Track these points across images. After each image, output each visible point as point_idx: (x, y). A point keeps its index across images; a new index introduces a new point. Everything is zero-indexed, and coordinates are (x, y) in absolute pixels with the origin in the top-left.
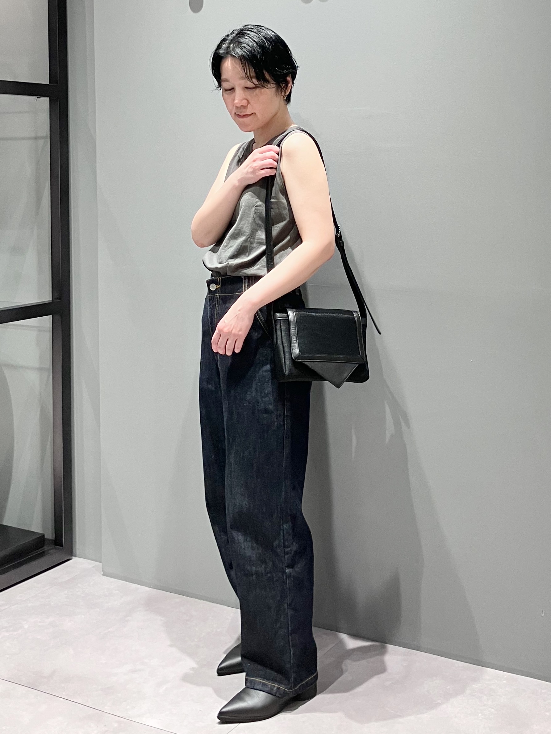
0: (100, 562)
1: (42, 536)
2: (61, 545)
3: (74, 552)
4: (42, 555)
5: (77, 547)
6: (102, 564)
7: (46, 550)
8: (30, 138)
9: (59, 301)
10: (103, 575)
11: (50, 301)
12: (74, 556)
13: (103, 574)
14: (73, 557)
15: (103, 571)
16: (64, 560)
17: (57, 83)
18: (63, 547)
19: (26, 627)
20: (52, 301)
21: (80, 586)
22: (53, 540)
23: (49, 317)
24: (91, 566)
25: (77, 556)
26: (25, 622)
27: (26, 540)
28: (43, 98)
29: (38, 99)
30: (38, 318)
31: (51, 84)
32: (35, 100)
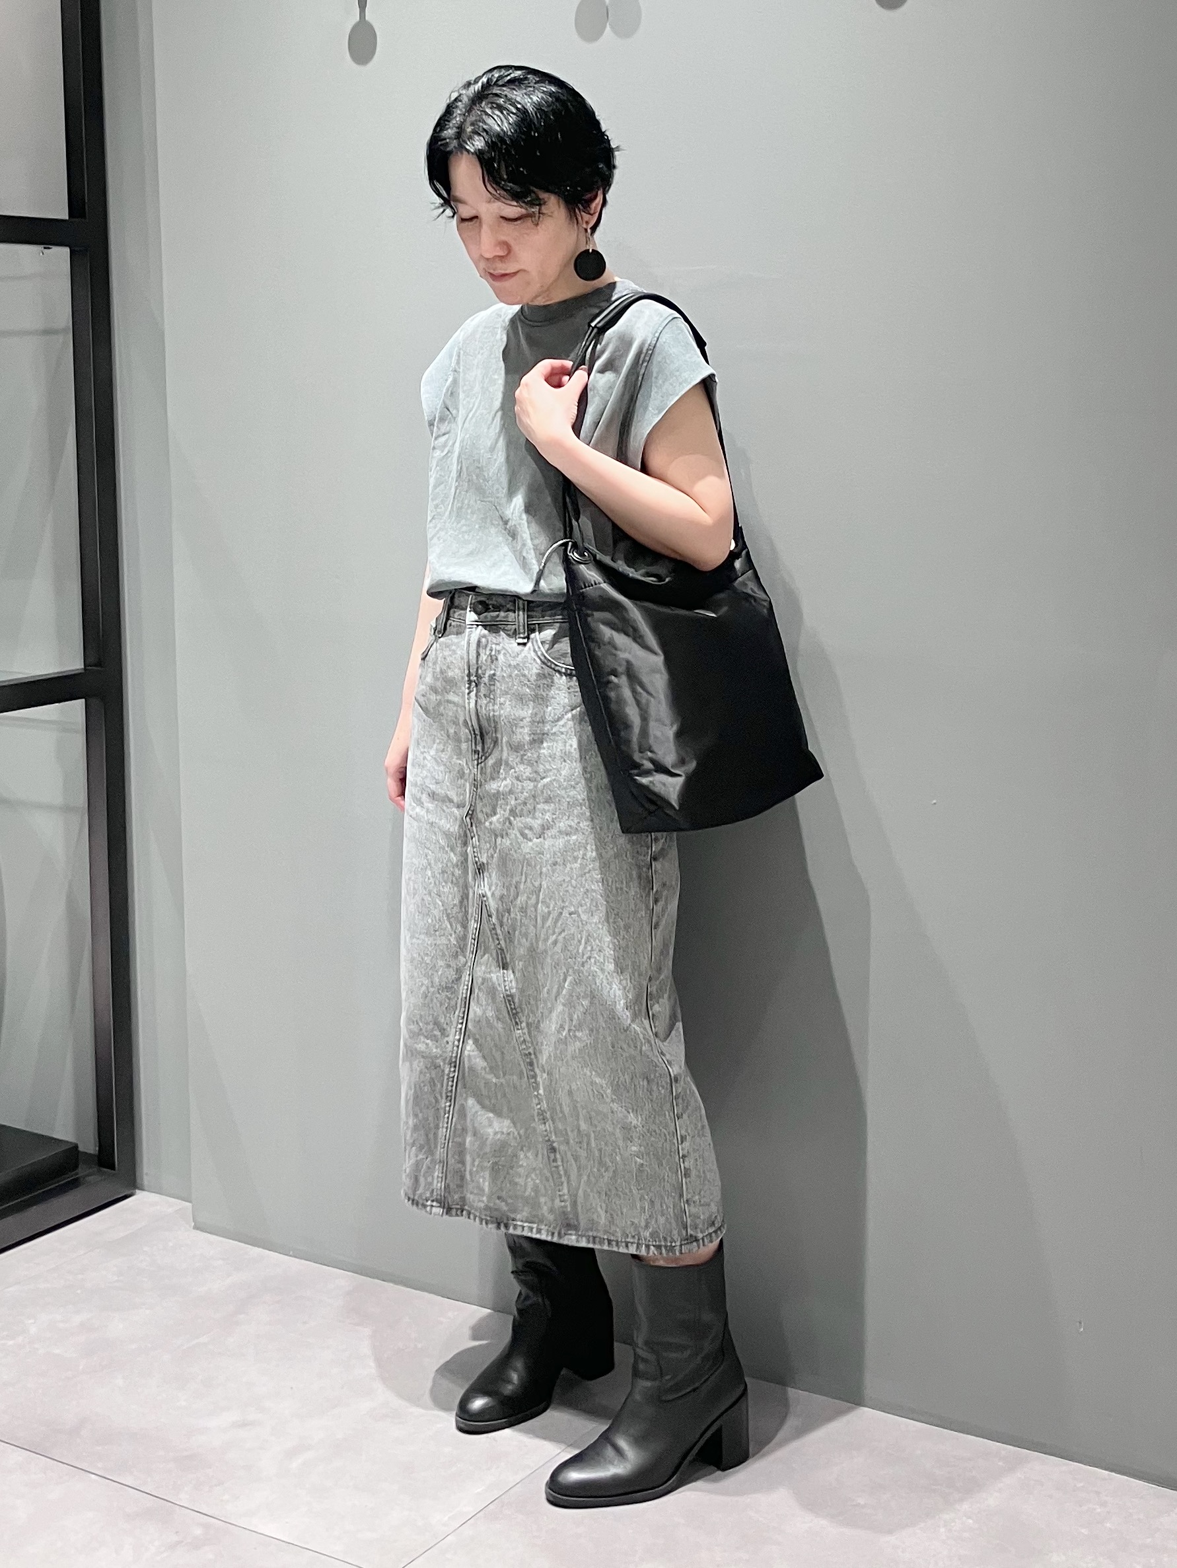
0: (190, 1202)
1: (73, 1148)
2: (112, 1167)
3: (138, 1181)
4: (75, 1184)
5: (145, 1170)
6: (193, 1207)
7: (80, 1175)
9: (98, 670)
10: (196, 1228)
11: (80, 669)
12: (138, 1189)
13: (196, 1225)
14: (137, 1191)
15: (194, 1220)
16: (119, 1197)
17: (85, 219)
18: (114, 1170)
19: (33, 1330)
20: (85, 669)
21: (146, 1249)
22: (94, 1155)
23: (79, 704)
24: (170, 1210)
25: (146, 1188)
26: (32, 1321)
27: (41, 1155)
28: (56, 249)
29: (46, 251)
30: (58, 704)
31: (71, 219)
32: (39, 253)
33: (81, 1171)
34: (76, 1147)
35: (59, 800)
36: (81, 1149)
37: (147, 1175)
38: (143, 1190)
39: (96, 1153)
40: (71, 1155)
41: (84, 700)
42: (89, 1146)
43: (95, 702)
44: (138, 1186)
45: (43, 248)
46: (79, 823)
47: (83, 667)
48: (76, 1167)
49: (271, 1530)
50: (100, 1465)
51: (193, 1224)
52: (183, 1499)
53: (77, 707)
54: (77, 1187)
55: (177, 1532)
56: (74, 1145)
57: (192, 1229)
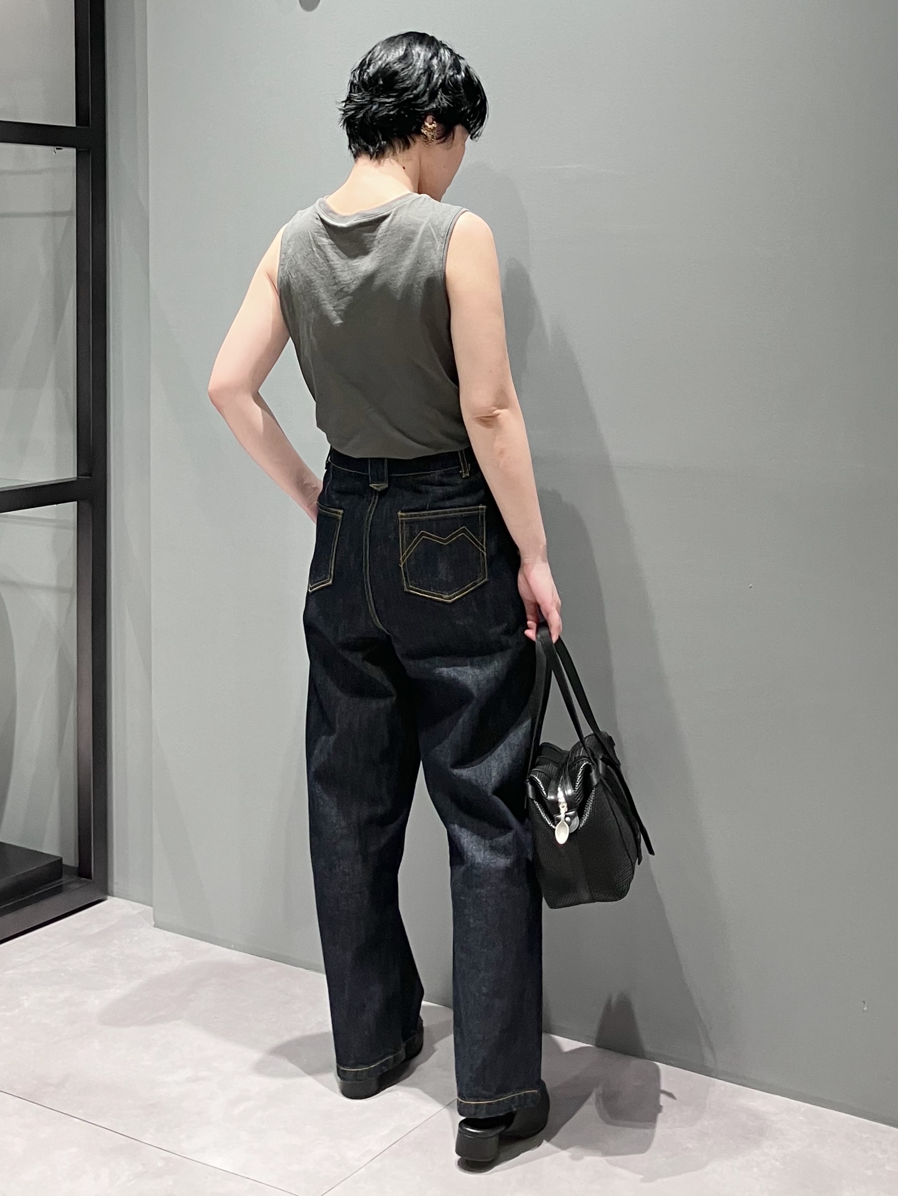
0: (152, 906)
1: (58, 861)
2: (89, 876)
3: (109, 889)
4: (58, 890)
5: (115, 880)
6: (154, 909)
7: (63, 883)
8: (47, 214)
9: (88, 479)
10: (155, 926)
11: (74, 478)
12: (110, 895)
13: (155, 924)
14: (109, 897)
15: (154, 920)
16: (94, 901)
17: (89, 126)
18: (91, 879)
20: (78, 478)
22: (75, 867)
23: (73, 505)
24: (135, 912)
25: (115, 894)
26: (26, 997)
27: (33, 867)
28: (65, 150)
29: (57, 151)
30: (55, 505)
31: (78, 127)
32: (52, 153)
33: (65, 879)
35: (53, 583)
36: (64, 863)
37: (117, 884)
38: (113, 896)
39: (77, 866)
40: (56, 867)
43: (86, 505)
44: (110, 893)
45: (56, 149)
47: (76, 476)
48: (61, 877)
49: (218, 1162)
50: (80, 1110)
51: (153, 923)
53: (70, 508)
54: (59, 893)
55: (143, 1165)
56: (60, 859)
57: (152, 927)
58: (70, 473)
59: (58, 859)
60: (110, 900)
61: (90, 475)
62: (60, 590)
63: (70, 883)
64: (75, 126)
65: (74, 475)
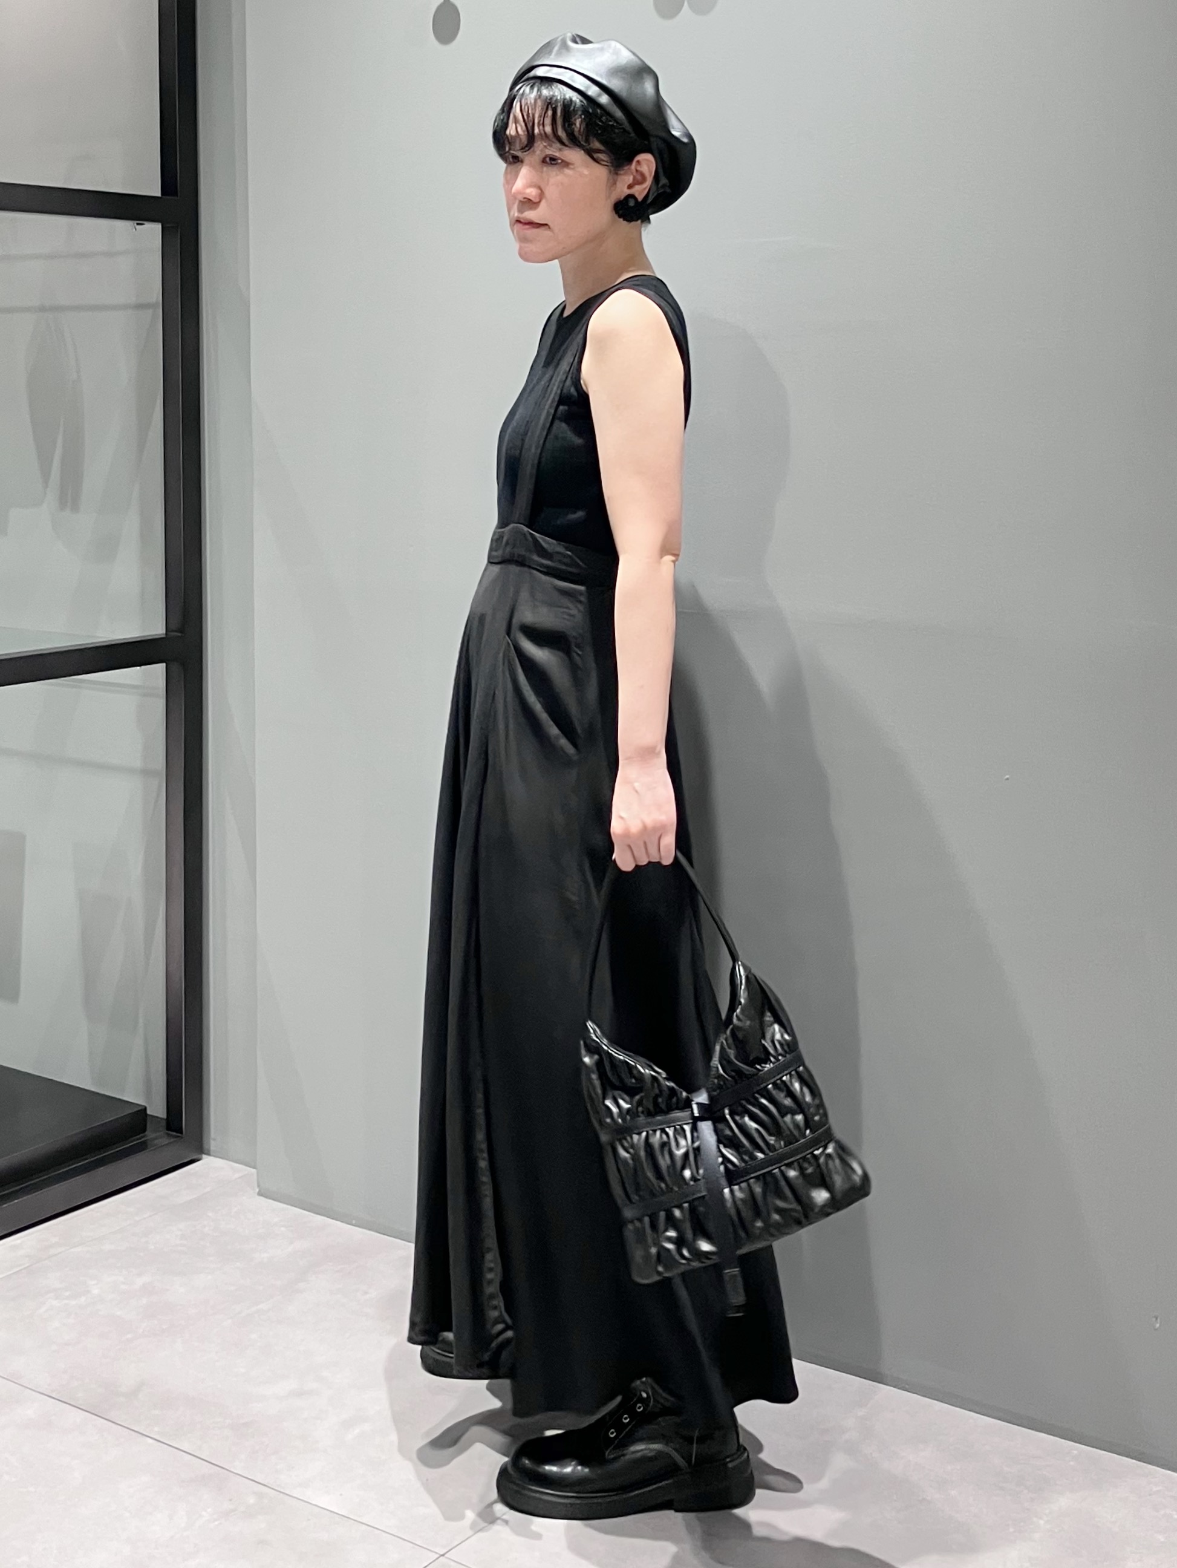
0: (254, 1168)
1: (141, 1110)
2: (180, 1131)
3: (205, 1146)
4: (142, 1147)
5: (213, 1134)
6: (258, 1173)
7: (148, 1138)
8: (125, 307)
9: (179, 636)
10: (260, 1194)
11: (163, 634)
12: (205, 1154)
13: (260, 1191)
14: (204, 1156)
15: (258, 1186)
16: (185, 1161)
17: (177, 196)
18: (182, 1133)
19: (96, 1291)
20: (166, 634)
21: (210, 1214)
22: (163, 1119)
23: (161, 668)
24: (237, 1175)
25: (212, 1153)
26: (95, 1282)
27: (109, 1117)
28: (148, 226)
29: (138, 227)
30: (138, 668)
31: (164, 197)
32: (132, 229)
33: (150, 1134)
34: (145, 1109)
35: (138, 764)
36: (149, 1112)
37: (214, 1140)
38: (208, 1154)
39: (165, 1116)
40: (140, 1117)
41: (164, 664)
42: (158, 1109)
43: (175, 667)
44: (206, 1151)
45: (135, 225)
46: (159, 785)
47: (164, 632)
48: (144, 1130)
49: (324, 1501)
50: (156, 1429)
51: (257, 1190)
52: (238, 1467)
53: (158, 671)
54: (143, 1150)
55: (231, 1500)
56: (143, 1108)
57: (256, 1195)
58: (155, 627)
59: (140, 1108)
60: (206, 1160)
61: (181, 632)
62: (146, 773)
63: (156, 1138)
64: (159, 194)
65: (162, 629)
